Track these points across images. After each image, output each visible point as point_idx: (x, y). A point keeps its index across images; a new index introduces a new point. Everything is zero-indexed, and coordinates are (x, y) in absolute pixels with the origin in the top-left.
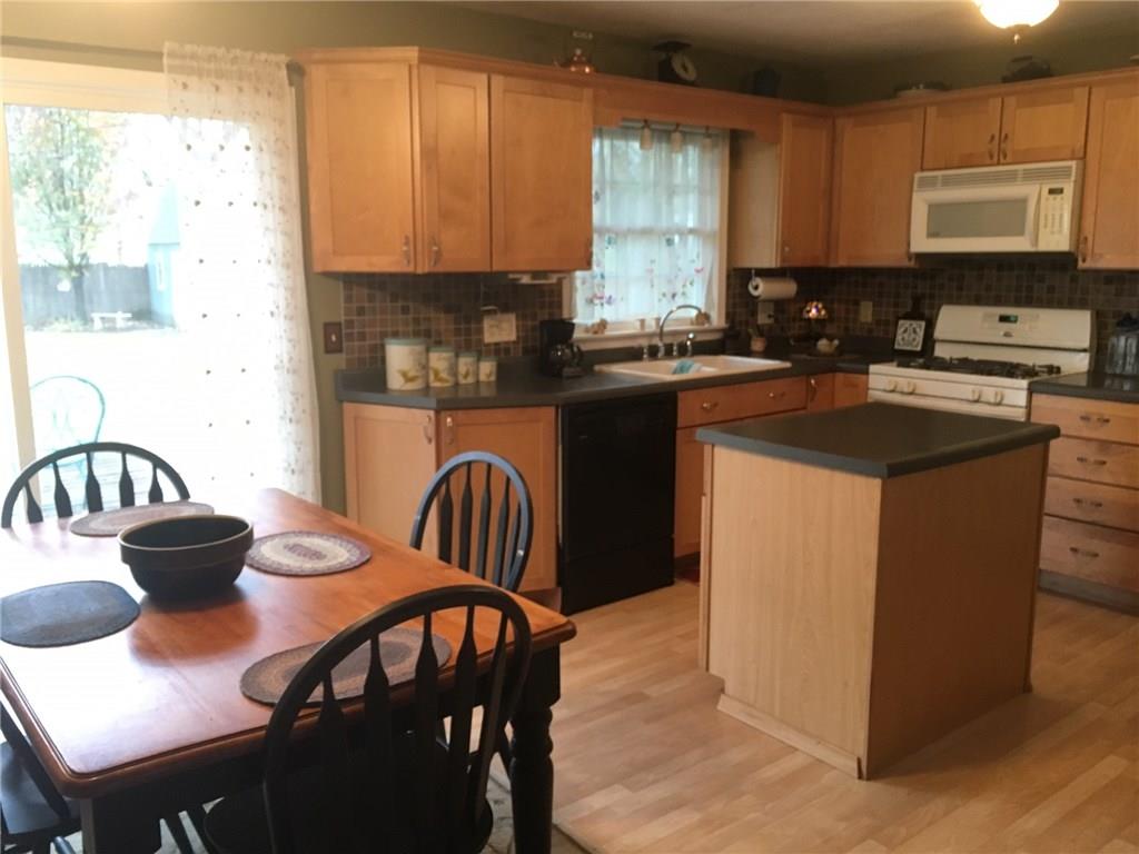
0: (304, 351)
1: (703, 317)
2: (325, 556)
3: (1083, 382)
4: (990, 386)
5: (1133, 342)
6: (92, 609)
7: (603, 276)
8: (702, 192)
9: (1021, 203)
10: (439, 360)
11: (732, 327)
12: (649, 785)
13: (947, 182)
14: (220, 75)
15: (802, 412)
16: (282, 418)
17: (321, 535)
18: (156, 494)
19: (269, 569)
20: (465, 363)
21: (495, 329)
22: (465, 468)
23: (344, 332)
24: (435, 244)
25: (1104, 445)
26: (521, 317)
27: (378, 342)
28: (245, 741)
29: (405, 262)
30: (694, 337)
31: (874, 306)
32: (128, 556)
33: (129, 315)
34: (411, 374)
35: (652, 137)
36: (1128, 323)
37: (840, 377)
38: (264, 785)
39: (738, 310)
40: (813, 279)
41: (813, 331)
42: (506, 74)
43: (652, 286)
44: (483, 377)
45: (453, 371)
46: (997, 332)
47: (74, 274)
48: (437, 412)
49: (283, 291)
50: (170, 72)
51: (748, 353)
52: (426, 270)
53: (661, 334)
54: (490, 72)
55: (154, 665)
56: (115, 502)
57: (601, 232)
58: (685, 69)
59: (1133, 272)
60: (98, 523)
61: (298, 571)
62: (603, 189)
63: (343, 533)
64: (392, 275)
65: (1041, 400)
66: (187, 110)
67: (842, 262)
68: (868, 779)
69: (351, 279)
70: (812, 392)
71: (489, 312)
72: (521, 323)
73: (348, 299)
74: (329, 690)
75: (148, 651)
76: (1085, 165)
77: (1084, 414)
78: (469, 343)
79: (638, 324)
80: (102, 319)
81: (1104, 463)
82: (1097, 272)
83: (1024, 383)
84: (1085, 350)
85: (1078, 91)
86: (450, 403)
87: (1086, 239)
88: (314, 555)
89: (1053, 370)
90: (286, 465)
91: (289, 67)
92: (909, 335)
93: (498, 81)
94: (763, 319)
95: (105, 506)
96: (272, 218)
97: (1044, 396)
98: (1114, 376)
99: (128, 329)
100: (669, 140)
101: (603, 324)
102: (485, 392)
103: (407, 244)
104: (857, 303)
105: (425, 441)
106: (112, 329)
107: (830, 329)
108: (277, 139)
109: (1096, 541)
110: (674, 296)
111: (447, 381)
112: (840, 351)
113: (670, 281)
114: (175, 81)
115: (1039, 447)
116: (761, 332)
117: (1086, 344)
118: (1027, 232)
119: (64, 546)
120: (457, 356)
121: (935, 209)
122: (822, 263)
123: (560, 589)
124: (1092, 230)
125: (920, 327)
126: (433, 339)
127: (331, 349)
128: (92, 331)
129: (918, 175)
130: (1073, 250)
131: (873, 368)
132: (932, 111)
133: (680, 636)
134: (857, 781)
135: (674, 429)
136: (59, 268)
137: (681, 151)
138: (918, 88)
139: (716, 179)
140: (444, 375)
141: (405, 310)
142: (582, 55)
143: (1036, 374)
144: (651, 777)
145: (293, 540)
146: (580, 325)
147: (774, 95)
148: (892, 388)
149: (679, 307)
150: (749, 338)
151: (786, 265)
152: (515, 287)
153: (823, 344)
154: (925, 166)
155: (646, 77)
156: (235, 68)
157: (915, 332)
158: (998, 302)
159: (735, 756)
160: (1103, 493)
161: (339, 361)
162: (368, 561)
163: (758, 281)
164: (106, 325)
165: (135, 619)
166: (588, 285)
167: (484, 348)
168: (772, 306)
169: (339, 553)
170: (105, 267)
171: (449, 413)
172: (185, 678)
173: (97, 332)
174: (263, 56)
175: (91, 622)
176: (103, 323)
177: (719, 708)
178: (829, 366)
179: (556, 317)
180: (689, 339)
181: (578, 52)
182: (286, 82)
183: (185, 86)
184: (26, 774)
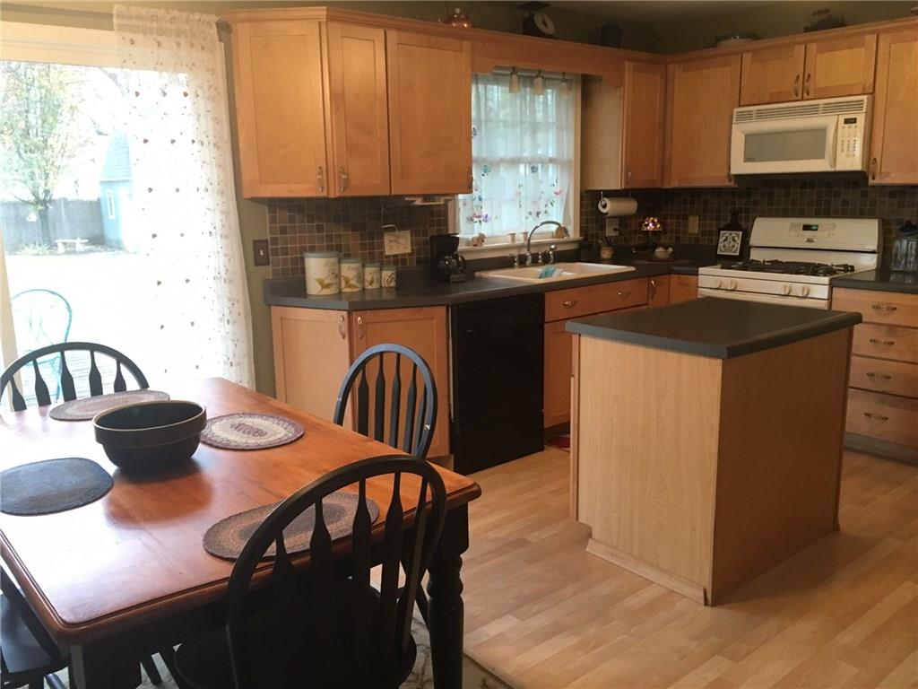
0: (238, 265)
1: (562, 230)
2: (266, 434)
3: (872, 278)
4: (798, 283)
5: (914, 244)
6: (74, 482)
7: (480, 199)
8: (559, 128)
9: (822, 132)
10: (349, 270)
11: (586, 239)
12: (534, 614)
13: (760, 115)
14: (161, 32)
15: (646, 307)
16: (221, 320)
17: (261, 416)
18: (120, 385)
19: (220, 445)
20: (370, 272)
21: (393, 244)
22: (378, 357)
23: (270, 247)
24: (344, 174)
25: (892, 328)
26: (415, 234)
27: (298, 256)
28: (211, 592)
29: (320, 189)
30: (556, 247)
31: (700, 219)
32: (101, 437)
33: (87, 241)
34: (326, 282)
35: (519, 82)
36: (909, 229)
37: (674, 277)
38: (227, 627)
39: (590, 225)
40: (651, 198)
41: (650, 242)
42: (399, 29)
43: (520, 206)
44: (385, 284)
45: (361, 278)
46: (801, 239)
47: (40, 207)
48: (350, 313)
49: (219, 214)
50: (119, 30)
51: (599, 260)
52: (337, 195)
53: (529, 246)
54: (386, 27)
55: (129, 529)
56: (86, 391)
57: (478, 162)
58: (545, 24)
59: (913, 187)
60: (72, 410)
61: (244, 446)
62: (480, 127)
63: (279, 414)
64: (309, 200)
65: (840, 293)
66: (135, 63)
67: (675, 184)
68: (713, 605)
69: (274, 204)
70: (652, 290)
71: (388, 230)
72: (414, 238)
73: (273, 220)
74: (281, 546)
75: (121, 516)
76: (874, 98)
77: (876, 304)
78: (373, 255)
79: (510, 237)
80: (65, 244)
81: (893, 343)
82: (883, 186)
83: (826, 280)
84: (873, 252)
85: (868, 37)
86: (359, 305)
87: (875, 159)
88: (257, 432)
89: (848, 268)
90: (226, 359)
91: (219, 25)
92: (729, 243)
93: (392, 35)
94: (610, 232)
95: (78, 395)
96: (208, 153)
97: (842, 290)
98: (898, 272)
99: (86, 252)
100: (532, 85)
101: (481, 238)
102: (386, 296)
103: (321, 173)
104: (686, 218)
105: (341, 337)
106: (74, 252)
107: (664, 240)
108: (210, 87)
109: (885, 407)
110: (538, 214)
111: (356, 287)
112: (674, 256)
113: (534, 202)
114: (123, 38)
115: (845, 331)
116: (608, 242)
117: (874, 247)
118: (826, 156)
119: (45, 429)
120: (363, 266)
121: (750, 138)
122: (658, 185)
123: (452, 456)
124: (880, 153)
125: (738, 235)
126: (343, 253)
127: (260, 261)
128: (57, 255)
129: (737, 110)
130: (864, 170)
131: (701, 270)
132: (747, 57)
133: (551, 492)
134: (704, 607)
135: (543, 322)
136: (27, 203)
137: (542, 94)
138: (735, 38)
139: (571, 116)
140: (353, 282)
141: (320, 229)
142: (461, 14)
143: (834, 272)
144: (536, 608)
145: (237, 420)
146: (463, 239)
147: (618, 46)
148: (717, 286)
149: (542, 224)
150: (599, 248)
151: (628, 187)
152: (410, 208)
153: (660, 252)
154: (742, 104)
155: (513, 31)
156: (173, 26)
157: (734, 240)
158: (802, 214)
159: (603, 589)
160: (890, 368)
161: (267, 272)
162: (301, 436)
163: (606, 200)
164: (68, 249)
165: (109, 490)
166: (468, 206)
167: (384, 260)
168: (617, 220)
169: (277, 430)
170: (66, 202)
171: (359, 313)
172: (155, 538)
173: (60, 254)
174: (197, 16)
175: (72, 493)
176: (66, 247)
177: (588, 550)
178: (666, 269)
179: (443, 233)
180: (552, 249)
181: (458, 11)
182: (216, 36)
183: (132, 42)
184: (20, 620)
